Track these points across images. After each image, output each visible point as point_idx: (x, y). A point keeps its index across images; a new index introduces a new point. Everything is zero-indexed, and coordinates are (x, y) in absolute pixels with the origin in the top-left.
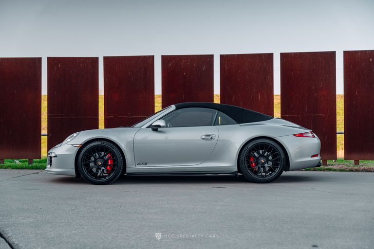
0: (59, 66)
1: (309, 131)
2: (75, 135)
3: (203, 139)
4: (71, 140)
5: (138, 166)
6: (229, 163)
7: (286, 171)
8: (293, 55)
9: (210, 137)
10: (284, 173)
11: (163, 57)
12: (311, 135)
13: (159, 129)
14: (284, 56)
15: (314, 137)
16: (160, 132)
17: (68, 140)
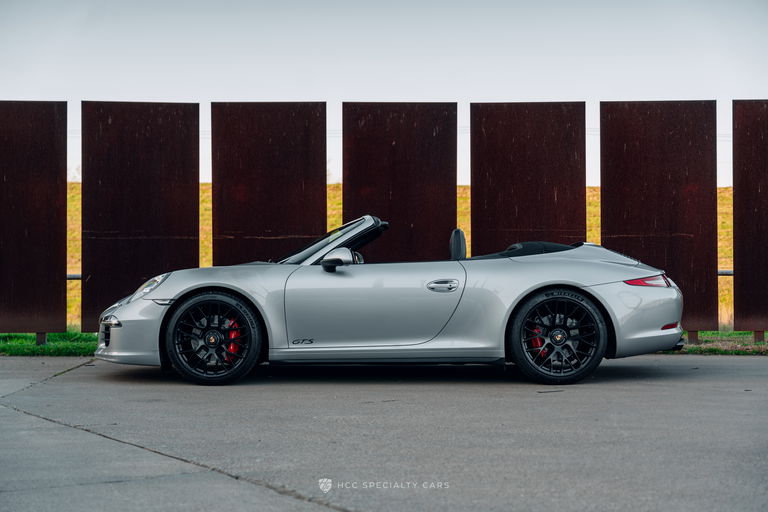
0: (110, 121)
1: (659, 273)
2: (159, 278)
3: (433, 289)
4: (151, 290)
5: (295, 346)
6: (487, 341)
7: (608, 358)
8: (626, 106)
9: (448, 285)
10: (605, 362)
11: (346, 106)
12: (662, 282)
13: (338, 268)
14: (607, 109)
15: (669, 285)
16: (341, 274)
17: (144, 289)
